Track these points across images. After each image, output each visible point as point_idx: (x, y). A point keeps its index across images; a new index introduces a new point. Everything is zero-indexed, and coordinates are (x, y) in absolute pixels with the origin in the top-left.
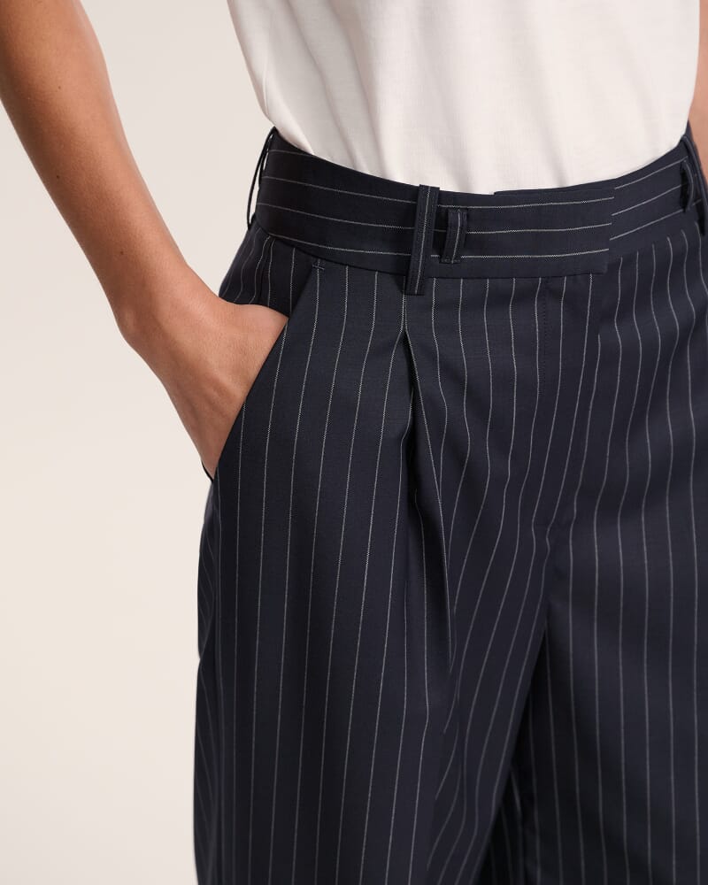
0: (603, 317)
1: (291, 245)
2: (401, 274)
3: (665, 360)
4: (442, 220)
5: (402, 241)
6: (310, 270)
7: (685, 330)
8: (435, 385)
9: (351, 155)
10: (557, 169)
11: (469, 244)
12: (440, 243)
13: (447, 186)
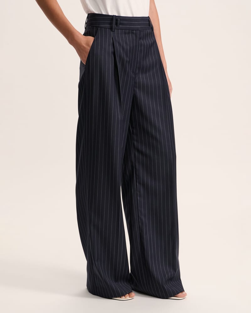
0: (140, 38)
1: (94, 26)
2: (111, 29)
3: (149, 47)
4: (117, 20)
5: (111, 24)
6: (98, 29)
7: (152, 44)
8: (117, 45)
9: (101, 12)
10: (132, 14)
11: (120, 24)
12: (116, 24)
13: (117, 15)
